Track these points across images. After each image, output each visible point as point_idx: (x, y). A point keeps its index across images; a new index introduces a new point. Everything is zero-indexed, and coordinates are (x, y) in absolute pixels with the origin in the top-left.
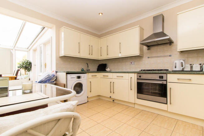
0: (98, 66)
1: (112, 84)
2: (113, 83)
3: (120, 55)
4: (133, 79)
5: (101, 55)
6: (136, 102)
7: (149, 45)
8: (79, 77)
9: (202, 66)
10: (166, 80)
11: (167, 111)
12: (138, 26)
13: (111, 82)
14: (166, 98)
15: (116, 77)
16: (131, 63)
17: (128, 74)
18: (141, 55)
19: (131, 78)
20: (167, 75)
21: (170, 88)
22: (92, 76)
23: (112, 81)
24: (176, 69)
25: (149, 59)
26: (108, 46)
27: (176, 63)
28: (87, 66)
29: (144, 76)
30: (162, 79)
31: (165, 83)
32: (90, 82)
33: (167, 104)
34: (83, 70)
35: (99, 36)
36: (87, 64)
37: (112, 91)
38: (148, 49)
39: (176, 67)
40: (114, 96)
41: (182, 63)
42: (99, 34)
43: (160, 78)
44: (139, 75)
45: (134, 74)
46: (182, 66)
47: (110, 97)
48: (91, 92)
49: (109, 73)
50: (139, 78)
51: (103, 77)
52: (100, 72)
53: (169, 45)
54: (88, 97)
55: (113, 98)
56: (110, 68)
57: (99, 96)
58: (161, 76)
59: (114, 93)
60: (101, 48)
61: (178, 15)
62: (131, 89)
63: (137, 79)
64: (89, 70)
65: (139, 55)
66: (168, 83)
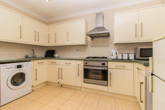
0: (46, 51)
1: (60, 70)
2: (62, 69)
3: (68, 43)
4: (80, 66)
5: (49, 42)
6: (83, 86)
7: (92, 36)
8: (19, 67)
9: (129, 55)
10: (107, 67)
11: (107, 92)
12: (84, 19)
13: (59, 69)
14: (107, 81)
15: (64, 64)
16: (78, 50)
17: (75, 61)
18: (86, 44)
19: (78, 64)
20: (108, 62)
21: (110, 73)
22: (38, 63)
23: (60, 67)
24: (112, 56)
25: (92, 48)
26: (56, 34)
27: (112, 52)
28: (33, 52)
29: (90, 63)
30: (104, 66)
31: (106, 69)
32: (36, 70)
33: (107, 86)
34: (27, 57)
35: (48, 23)
36: (33, 50)
37: (60, 77)
38: (92, 40)
39: (112, 55)
40: (62, 82)
41: (116, 52)
42: (47, 21)
43: (102, 65)
44: (86, 62)
45: (81, 61)
46: (117, 55)
47: (58, 83)
48: (36, 80)
49: (58, 59)
50: (86, 65)
51: (50, 63)
52: (48, 58)
53: (107, 38)
54: (32, 86)
55: (61, 83)
56: (58, 55)
57: (47, 82)
58: (104, 63)
59: (62, 78)
60: (49, 35)
61: (114, 15)
62: (78, 75)
63: (84, 65)
64: (36, 56)
65: (84, 44)
66: (108, 69)
